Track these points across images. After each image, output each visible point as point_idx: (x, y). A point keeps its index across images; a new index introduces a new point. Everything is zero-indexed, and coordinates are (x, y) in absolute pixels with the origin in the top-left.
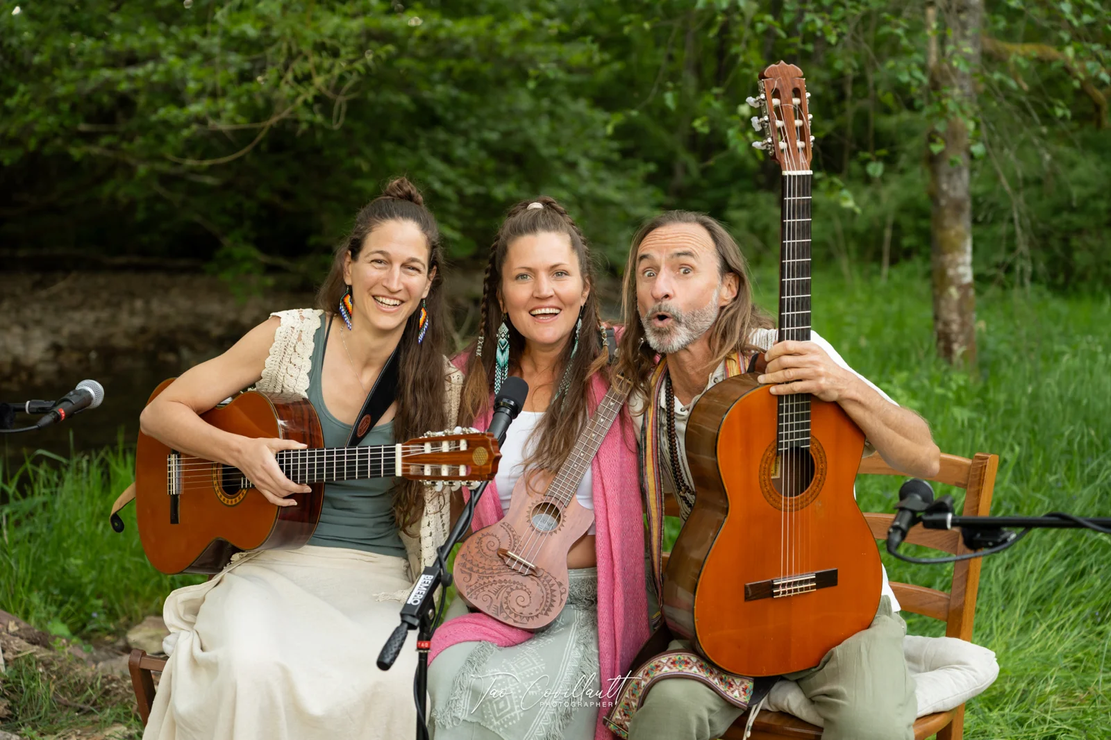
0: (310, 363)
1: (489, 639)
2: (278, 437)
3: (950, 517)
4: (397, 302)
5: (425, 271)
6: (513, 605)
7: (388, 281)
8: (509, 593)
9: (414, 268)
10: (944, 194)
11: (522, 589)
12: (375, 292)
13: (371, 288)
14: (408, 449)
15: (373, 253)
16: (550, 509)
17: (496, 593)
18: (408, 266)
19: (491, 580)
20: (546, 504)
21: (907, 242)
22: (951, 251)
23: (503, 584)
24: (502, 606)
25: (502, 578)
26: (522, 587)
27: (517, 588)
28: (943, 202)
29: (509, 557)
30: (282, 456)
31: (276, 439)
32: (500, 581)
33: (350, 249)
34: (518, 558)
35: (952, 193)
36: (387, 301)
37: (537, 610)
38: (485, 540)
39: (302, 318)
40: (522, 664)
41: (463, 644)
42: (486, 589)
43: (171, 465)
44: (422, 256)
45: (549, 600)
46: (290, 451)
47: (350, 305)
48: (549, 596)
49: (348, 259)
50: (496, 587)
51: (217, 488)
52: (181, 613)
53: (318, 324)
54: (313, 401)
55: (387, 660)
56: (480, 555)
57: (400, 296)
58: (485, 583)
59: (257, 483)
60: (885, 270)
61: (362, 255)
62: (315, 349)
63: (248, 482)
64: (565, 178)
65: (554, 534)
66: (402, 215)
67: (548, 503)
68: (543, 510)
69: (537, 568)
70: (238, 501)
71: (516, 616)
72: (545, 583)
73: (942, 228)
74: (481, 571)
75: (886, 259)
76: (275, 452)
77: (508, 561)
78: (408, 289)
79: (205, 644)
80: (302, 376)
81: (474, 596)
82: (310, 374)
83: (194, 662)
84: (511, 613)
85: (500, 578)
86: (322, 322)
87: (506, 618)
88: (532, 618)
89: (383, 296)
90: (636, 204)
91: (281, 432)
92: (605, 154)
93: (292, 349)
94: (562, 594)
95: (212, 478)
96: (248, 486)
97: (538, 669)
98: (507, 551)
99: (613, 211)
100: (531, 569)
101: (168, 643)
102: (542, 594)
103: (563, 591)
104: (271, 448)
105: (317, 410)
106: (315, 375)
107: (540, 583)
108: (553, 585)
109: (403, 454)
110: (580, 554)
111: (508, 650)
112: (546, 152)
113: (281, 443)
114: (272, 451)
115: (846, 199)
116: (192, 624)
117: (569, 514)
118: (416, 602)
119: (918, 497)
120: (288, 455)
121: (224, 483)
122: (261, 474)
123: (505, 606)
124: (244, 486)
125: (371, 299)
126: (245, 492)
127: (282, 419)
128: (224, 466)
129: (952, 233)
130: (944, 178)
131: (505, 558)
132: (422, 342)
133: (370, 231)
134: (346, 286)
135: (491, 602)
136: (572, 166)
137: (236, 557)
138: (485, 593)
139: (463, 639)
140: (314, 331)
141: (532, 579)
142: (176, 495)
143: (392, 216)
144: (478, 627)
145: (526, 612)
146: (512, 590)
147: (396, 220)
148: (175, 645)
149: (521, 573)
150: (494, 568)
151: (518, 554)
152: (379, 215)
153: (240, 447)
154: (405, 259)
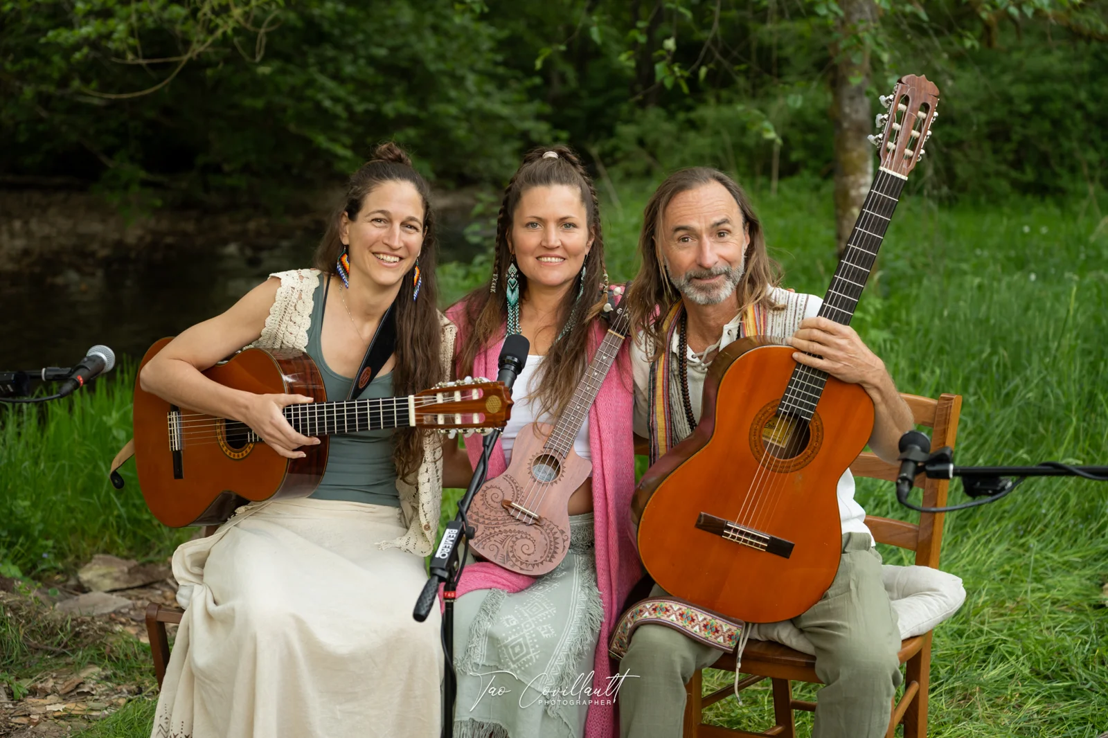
0: (310, 321)
1: (499, 586)
2: (284, 392)
3: (951, 467)
4: (397, 259)
5: (421, 229)
6: (519, 553)
7: (389, 238)
8: (514, 542)
9: (411, 227)
10: (846, 116)
11: (526, 537)
12: (375, 249)
13: (371, 246)
14: (421, 400)
15: (374, 213)
16: (551, 461)
17: (502, 542)
18: (407, 224)
19: (497, 530)
20: (546, 456)
21: (795, 156)
22: (853, 173)
23: (509, 534)
24: (508, 555)
25: (507, 528)
26: (527, 536)
27: (522, 537)
28: (846, 125)
29: (513, 508)
30: (289, 410)
31: (283, 395)
32: (506, 531)
33: (347, 210)
34: (522, 508)
35: (854, 116)
36: (389, 258)
37: (541, 557)
38: (489, 493)
39: (301, 277)
40: (534, 610)
41: (475, 592)
42: (492, 539)
43: (172, 422)
44: (418, 214)
45: (552, 547)
46: (297, 405)
47: (347, 264)
48: (552, 543)
49: (345, 220)
50: (502, 536)
51: (222, 443)
52: (189, 566)
53: (316, 283)
54: (312, 354)
55: (423, 612)
56: (484, 507)
57: (399, 253)
58: (491, 533)
59: (266, 438)
60: (775, 184)
61: (360, 215)
62: (314, 307)
63: (255, 436)
64: (453, 93)
65: (555, 484)
66: (399, 176)
67: (548, 455)
68: (543, 462)
69: (540, 517)
70: (245, 455)
71: (522, 563)
72: (548, 531)
73: (846, 150)
74: (487, 522)
75: (775, 172)
76: (282, 407)
77: (512, 512)
78: (407, 247)
79: (218, 598)
80: (301, 333)
81: (481, 546)
82: (310, 332)
83: (209, 617)
84: (517, 560)
85: (505, 528)
86: (320, 281)
87: (512, 566)
88: (537, 565)
89: (384, 253)
90: (522, 118)
91: (286, 388)
92: (490, 68)
93: (293, 308)
94: (564, 541)
95: (216, 434)
96: (256, 440)
97: (550, 614)
98: (510, 502)
99: (500, 125)
100: (534, 518)
101: (182, 596)
102: (545, 542)
103: (565, 538)
104: (278, 403)
105: (317, 365)
106: (314, 333)
107: (543, 531)
108: (556, 533)
109: (416, 405)
110: (580, 502)
111: (517, 596)
112: (433, 67)
113: (286, 398)
114: (279, 407)
115: (768, 131)
116: (201, 576)
117: (568, 465)
118: (444, 555)
119: (918, 448)
120: (296, 410)
121: (228, 438)
122: (269, 429)
123: (511, 555)
124: (251, 440)
125: (371, 257)
126: (251, 446)
127: (286, 374)
128: (227, 421)
129: (855, 155)
130: (846, 102)
131: (510, 509)
132: (417, 298)
133: (369, 192)
134: (343, 245)
135: (498, 551)
136: (459, 81)
137: (241, 510)
138: (493, 542)
139: (474, 587)
140: (313, 290)
141: (536, 528)
142: (179, 451)
143: (390, 176)
144: (487, 575)
145: (531, 559)
146: (517, 538)
147: (395, 180)
148: (190, 598)
149: (525, 523)
150: (499, 518)
151: (521, 505)
152: (377, 176)
153: (247, 403)
154: (404, 218)
